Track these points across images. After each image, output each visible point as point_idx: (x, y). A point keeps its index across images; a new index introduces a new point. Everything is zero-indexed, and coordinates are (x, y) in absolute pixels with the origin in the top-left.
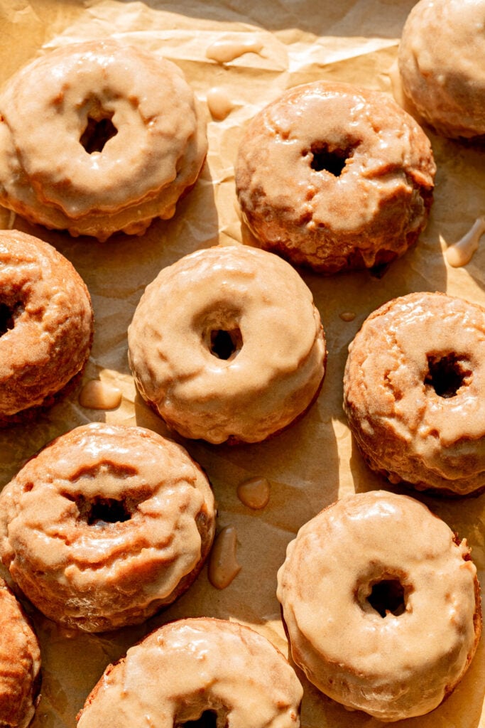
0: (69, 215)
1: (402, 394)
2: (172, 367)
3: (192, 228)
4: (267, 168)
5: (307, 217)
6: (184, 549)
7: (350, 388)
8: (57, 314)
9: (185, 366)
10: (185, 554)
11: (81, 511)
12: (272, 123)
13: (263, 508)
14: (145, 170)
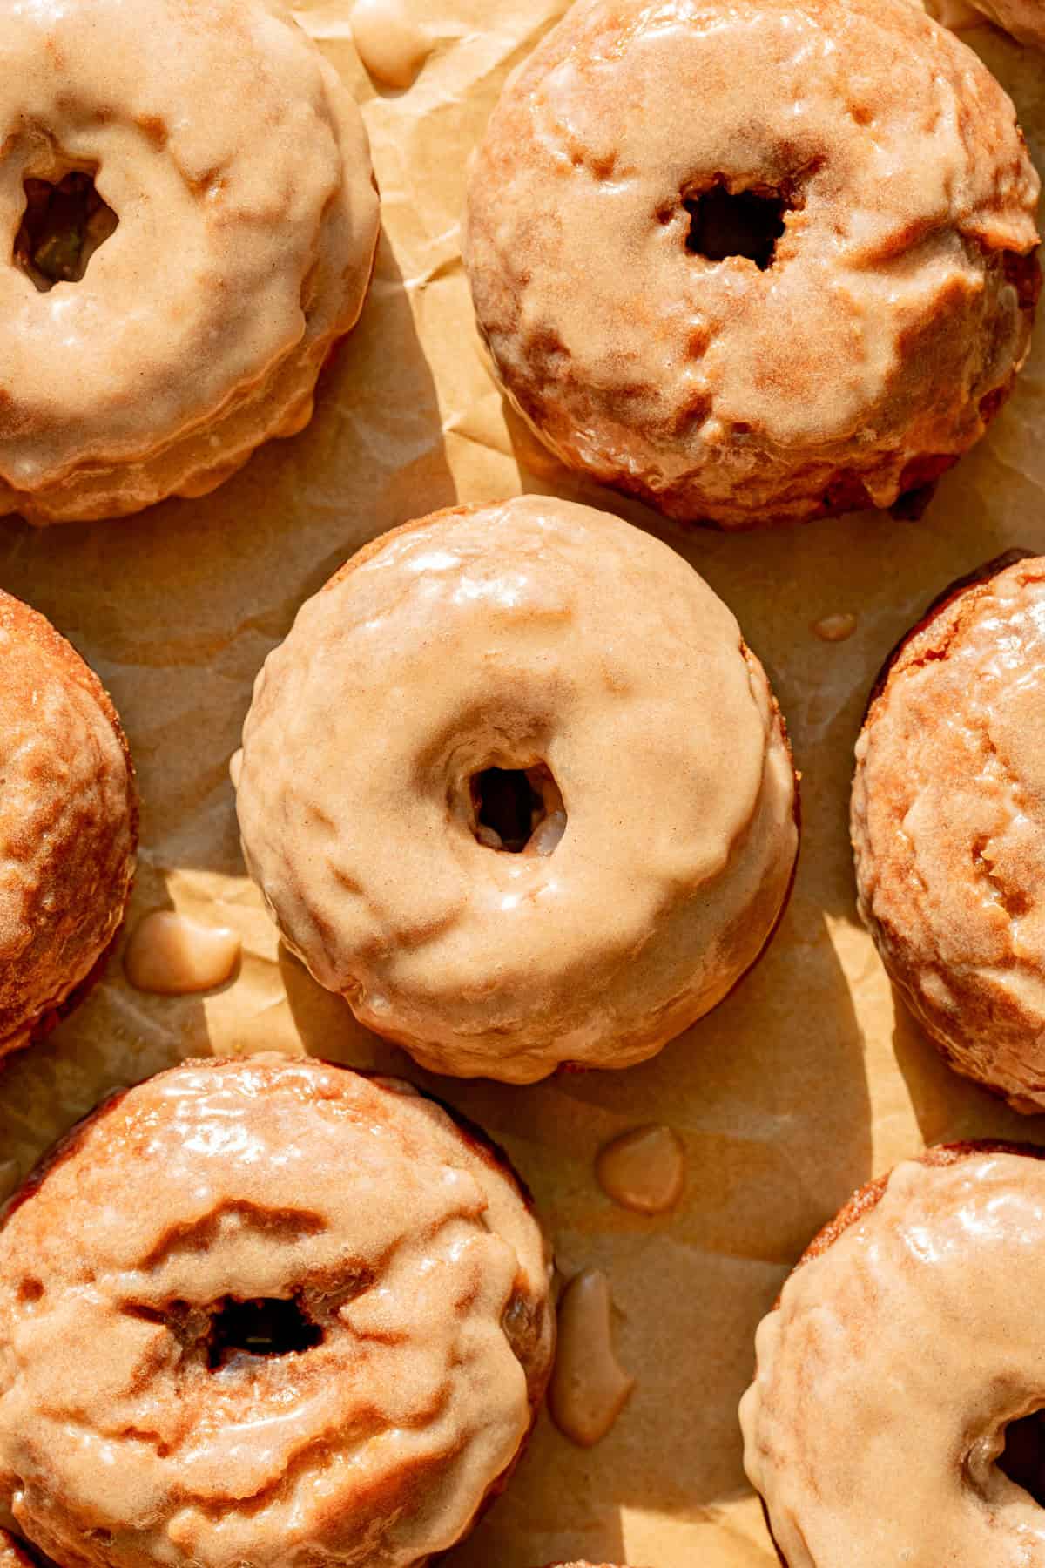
0: (18, 486)
1: (1027, 900)
2: (376, 910)
3: (364, 432)
4: (563, 275)
5: (698, 410)
6: (482, 1413)
7: (877, 880)
8: (31, 807)
9: (412, 906)
10: (486, 1425)
11: (183, 1343)
12: (558, 130)
13: (671, 1208)
14: (214, 334)
